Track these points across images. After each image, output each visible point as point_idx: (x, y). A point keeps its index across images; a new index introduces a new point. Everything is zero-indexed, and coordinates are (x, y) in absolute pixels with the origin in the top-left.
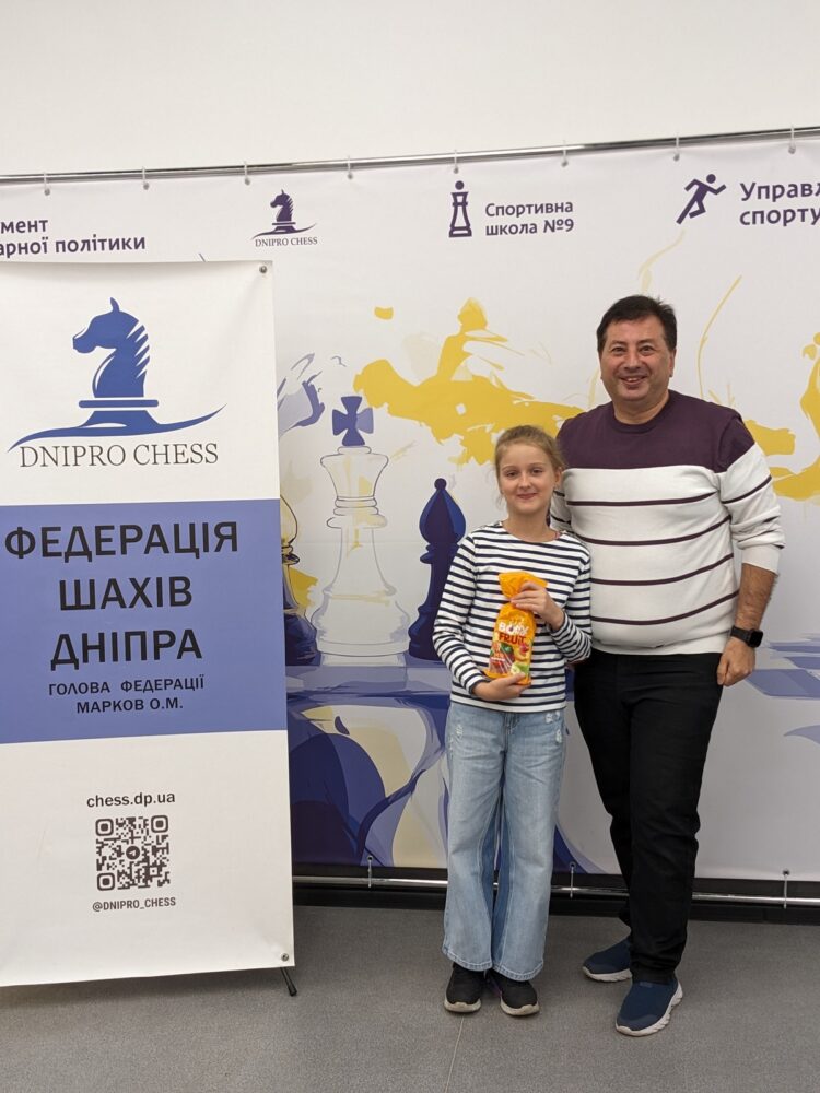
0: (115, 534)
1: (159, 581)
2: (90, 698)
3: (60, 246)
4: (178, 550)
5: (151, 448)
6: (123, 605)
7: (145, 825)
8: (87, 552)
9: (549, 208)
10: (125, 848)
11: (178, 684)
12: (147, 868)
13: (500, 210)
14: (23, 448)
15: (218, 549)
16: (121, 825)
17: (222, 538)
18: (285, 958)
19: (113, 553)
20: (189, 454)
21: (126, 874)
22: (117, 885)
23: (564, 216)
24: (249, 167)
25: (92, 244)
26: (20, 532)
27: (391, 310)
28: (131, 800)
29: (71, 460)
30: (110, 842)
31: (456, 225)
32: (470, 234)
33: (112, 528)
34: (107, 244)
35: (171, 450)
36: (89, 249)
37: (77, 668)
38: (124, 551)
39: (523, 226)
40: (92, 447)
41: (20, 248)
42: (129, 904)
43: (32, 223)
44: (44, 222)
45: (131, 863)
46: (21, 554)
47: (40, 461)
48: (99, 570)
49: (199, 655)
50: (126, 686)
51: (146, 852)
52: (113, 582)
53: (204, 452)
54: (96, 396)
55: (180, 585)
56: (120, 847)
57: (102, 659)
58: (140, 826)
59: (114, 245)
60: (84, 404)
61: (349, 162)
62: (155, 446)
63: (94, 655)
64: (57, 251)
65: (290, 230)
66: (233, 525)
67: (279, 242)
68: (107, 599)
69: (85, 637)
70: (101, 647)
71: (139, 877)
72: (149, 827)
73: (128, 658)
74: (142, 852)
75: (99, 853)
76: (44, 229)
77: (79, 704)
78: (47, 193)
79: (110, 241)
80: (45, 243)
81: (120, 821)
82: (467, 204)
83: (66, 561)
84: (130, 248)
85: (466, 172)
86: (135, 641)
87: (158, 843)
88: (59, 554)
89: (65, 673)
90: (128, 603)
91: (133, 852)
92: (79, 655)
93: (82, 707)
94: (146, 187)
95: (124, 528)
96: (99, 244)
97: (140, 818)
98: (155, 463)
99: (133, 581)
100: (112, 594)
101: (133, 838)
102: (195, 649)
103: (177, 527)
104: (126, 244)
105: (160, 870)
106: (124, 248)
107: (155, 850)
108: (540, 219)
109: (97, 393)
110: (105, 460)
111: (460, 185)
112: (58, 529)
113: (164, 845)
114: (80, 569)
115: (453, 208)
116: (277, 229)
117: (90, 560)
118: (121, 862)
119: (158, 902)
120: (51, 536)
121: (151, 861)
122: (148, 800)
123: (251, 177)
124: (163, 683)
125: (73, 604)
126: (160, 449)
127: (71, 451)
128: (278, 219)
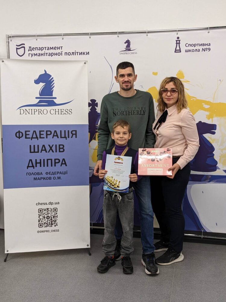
0: (45, 133)
1: (56, 145)
2: (37, 176)
3: (66, 54)
4: (61, 137)
5: (54, 110)
6: (46, 152)
7: (51, 210)
8: (37, 138)
9: (203, 45)
10: (46, 216)
11: (61, 173)
12: (52, 222)
13: (189, 45)
14: (20, 109)
15: (72, 137)
16: (45, 210)
17: (73, 134)
18: (88, 245)
19: (44, 138)
20: (64, 112)
21: (46, 223)
22: (44, 226)
23: (208, 47)
24: (119, 32)
25: (74, 53)
26: (19, 132)
27: (157, 73)
28: (48, 203)
29: (33, 113)
30: (42, 215)
31: (177, 49)
32: (180, 52)
33: (44, 131)
34: (79, 53)
35: (60, 111)
36: (74, 55)
37: (34, 168)
38: (47, 138)
39: (196, 50)
41: (55, 54)
42: (47, 231)
43: (58, 47)
44: (61, 47)
45: (47, 220)
46: (19, 138)
47: (25, 113)
48: (40, 142)
49: (66, 165)
50: (47, 173)
51: (52, 217)
52: (44, 146)
53: (68, 111)
54: (40, 96)
55: (61, 147)
56: (45, 216)
57: (41, 166)
58: (50, 211)
59: (81, 54)
60: (37, 98)
61: (147, 31)
62: (55, 110)
63: (38, 165)
64: (65, 55)
65: (130, 50)
66: (76, 131)
67: (126, 53)
68: (42, 150)
69: (36, 160)
70: (40, 163)
71: (49, 224)
72: (52, 211)
73: (47, 166)
74: (50, 217)
75: (39, 218)
76: (62, 49)
77: (34, 178)
78: (63, 39)
79: (80, 53)
80: (62, 53)
81: (45, 209)
82: (180, 43)
83: (31, 140)
84: (85, 55)
85: (180, 34)
86: (50, 161)
87: (55, 215)
88: (29, 138)
89: (31, 170)
90: (48, 151)
91: (48, 217)
92: (34, 165)
93: (35, 179)
94: (90, 38)
95: (47, 131)
96: (76, 53)
97: (50, 208)
98: (55, 114)
99: (49, 145)
100: (44, 149)
101: (48, 214)
102: (65, 164)
103: (61, 131)
104: (84, 53)
105: (55, 222)
106: (83, 55)
107: (54, 217)
108: (201, 48)
109: (40, 95)
110: (42, 113)
111: (178, 38)
112: (29, 131)
113: (56, 216)
114: (35, 142)
115: (176, 44)
116: (126, 50)
117: (38, 140)
118: (45, 220)
119: (54, 231)
120: (27, 133)
121: (53, 220)
122: (52, 203)
123: (119, 35)
124: (57, 173)
125: (33, 151)
126: (57, 110)
127: (33, 110)
128: (126, 47)
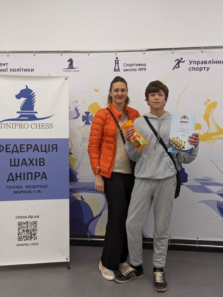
0: (25, 147)
1: (36, 159)
2: (17, 190)
4: (42, 151)
5: (35, 124)
6: (27, 165)
7: (31, 224)
8: (17, 151)
9: (140, 65)
10: (25, 229)
11: (41, 186)
12: (31, 235)
13: (127, 65)
14: (1, 124)
15: (52, 151)
16: (24, 224)
17: (53, 148)
18: (67, 259)
19: (24, 152)
20: (45, 126)
21: (25, 236)
22: (23, 239)
23: (144, 67)
24: (62, 51)
25: (20, 70)
27: (98, 90)
28: (27, 217)
29: (14, 127)
30: (21, 228)
31: (116, 68)
32: (119, 71)
33: (24, 145)
34: (24, 70)
35: (41, 125)
37: (14, 182)
38: (27, 151)
39: (133, 69)
40: (20, 124)
42: (26, 245)
43: (4, 64)
44: (7, 64)
45: (27, 234)
47: (6, 127)
48: (21, 156)
49: (46, 179)
50: (27, 187)
51: (31, 231)
52: (24, 159)
53: (49, 126)
55: (42, 160)
56: (24, 229)
57: (21, 180)
58: (29, 224)
60: (18, 112)
61: (88, 51)
63: (19, 178)
64: (10, 71)
65: (72, 68)
66: (56, 145)
67: (69, 71)
68: (22, 164)
69: (16, 174)
70: (20, 176)
71: (29, 237)
72: (32, 224)
73: (28, 179)
74: (30, 231)
75: (19, 231)
76: (7, 66)
77: (14, 191)
78: (8, 56)
79: (25, 69)
80: (7, 69)
81: (24, 223)
82: (118, 63)
83: (12, 153)
84: (30, 71)
85: (119, 55)
86: (30, 175)
87: (34, 228)
88: (10, 152)
89: (11, 183)
91: (27, 231)
92: (15, 178)
93: (15, 192)
94: (35, 55)
95: (27, 145)
96: (21, 70)
97: (30, 222)
98: (36, 128)
99: (30, 159)
100: (24, 162)
101: (27, 227)
102: (45, 177)
103: (41, 145)
104: (29, 70)
105: (34, 236)
106: (28, 71)
107: (33, 230)
108: (137, 67)
109: (21, 110)
110: (23, 127)
111: (117, 58)
112: (10, 145)
113: (36, 229)
114: (15, 156)
115: (115, 64)
116: (69, 68)
117: (18, 153)
118: (24, 233)
119: (34, 244)
120: (8, 147)
121: (32, 233)
122: (32, 217)
123: (62, 54)
124: (37, 186)
125: (14, 165)
126: (38, 125)
127: (14, 125)
128: (69, 65)
